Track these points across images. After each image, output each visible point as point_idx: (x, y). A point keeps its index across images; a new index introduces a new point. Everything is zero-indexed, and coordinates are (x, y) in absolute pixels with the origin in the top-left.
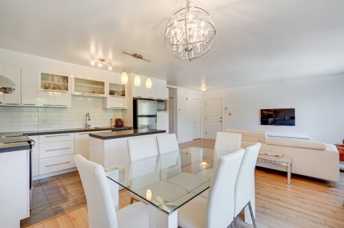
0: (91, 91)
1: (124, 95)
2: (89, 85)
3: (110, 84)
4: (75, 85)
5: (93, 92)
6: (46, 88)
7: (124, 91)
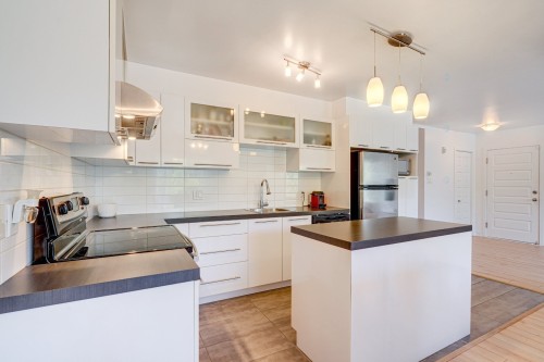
0: (271, 137)
1: (328, 144)
2: (266, 125)
3: (305, 121)
4: (246, 126)
5: (275, 139)
6: (198, 133)
7: (329, 136)
